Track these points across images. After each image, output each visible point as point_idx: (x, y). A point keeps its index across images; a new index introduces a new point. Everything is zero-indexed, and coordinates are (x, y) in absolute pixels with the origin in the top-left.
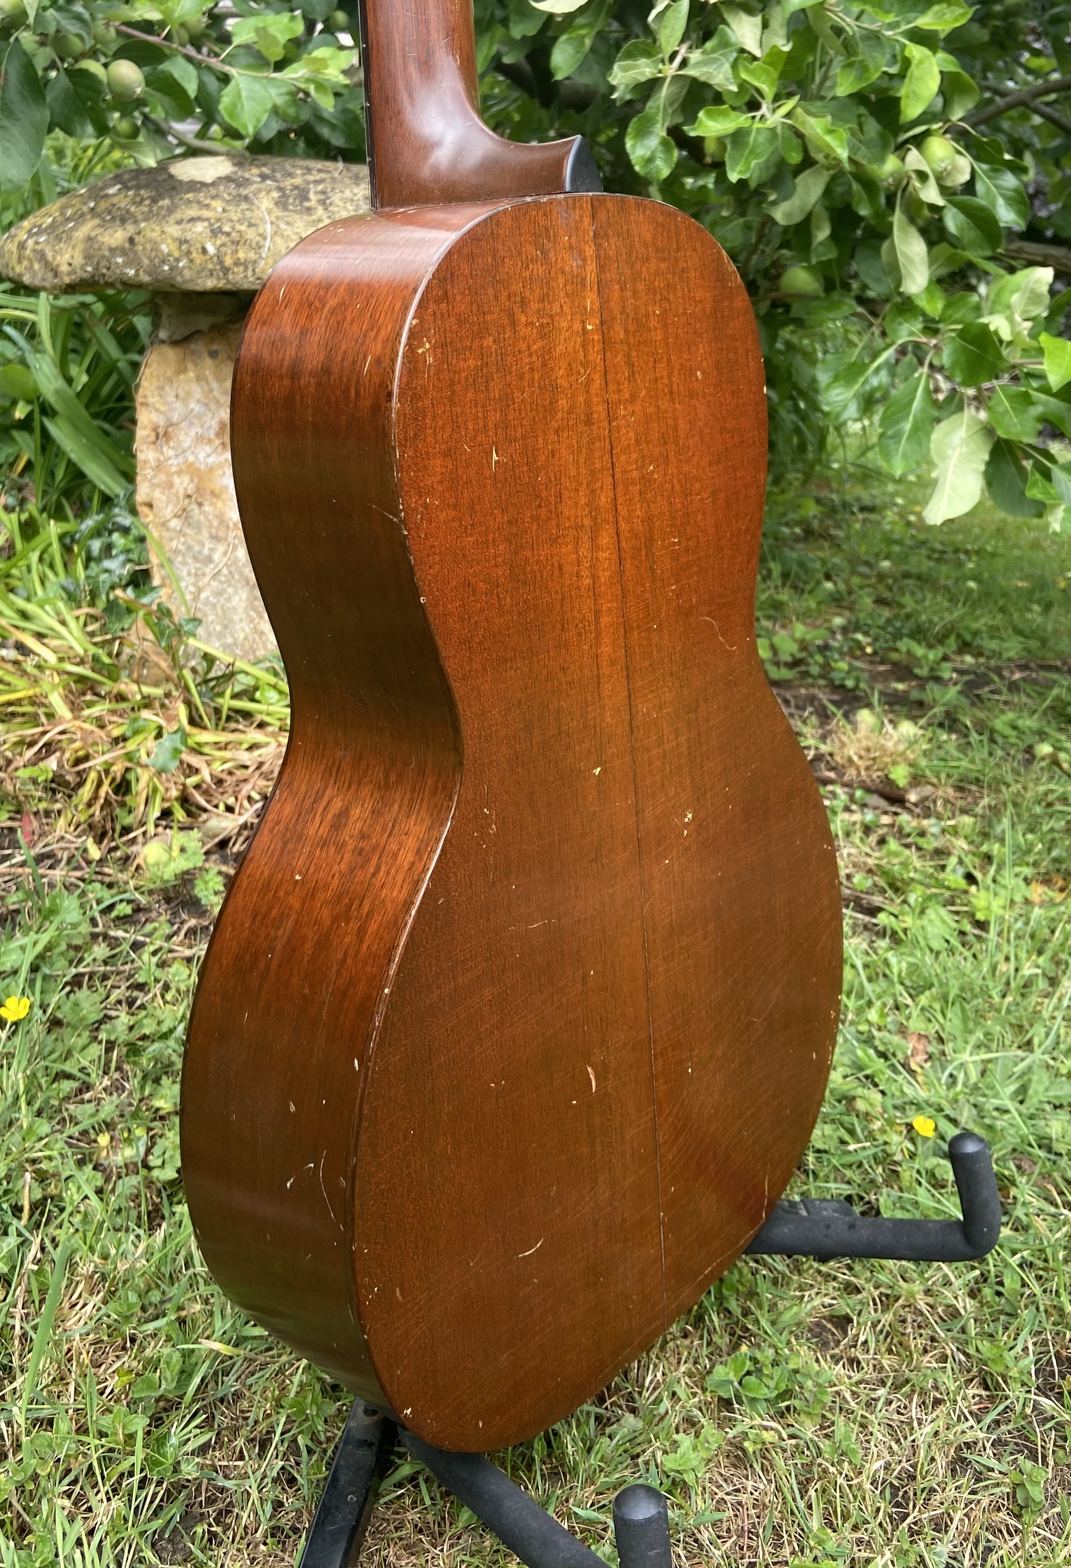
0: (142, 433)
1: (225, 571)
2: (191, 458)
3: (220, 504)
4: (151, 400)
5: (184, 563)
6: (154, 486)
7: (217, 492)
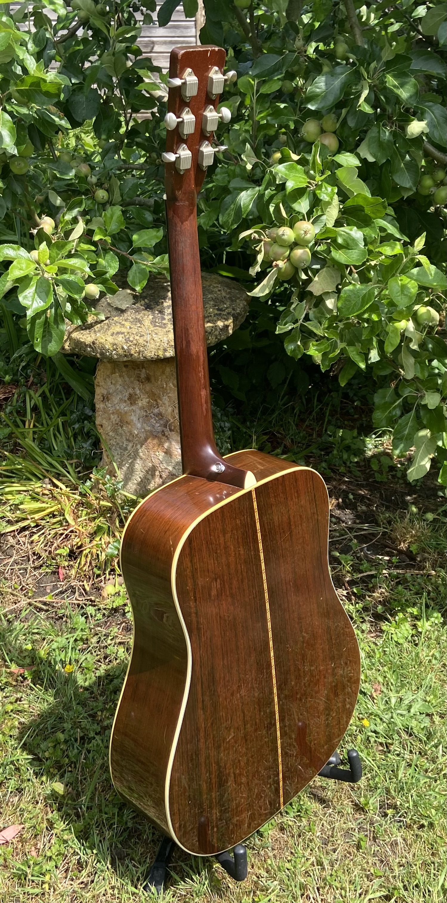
0: (98, 397)
1: (133, 454)
2: (118, 408)
3: (130, 427)
4: (100, 384)
5: (116, 450)
6: (103, 419)
7: (128, 421)
